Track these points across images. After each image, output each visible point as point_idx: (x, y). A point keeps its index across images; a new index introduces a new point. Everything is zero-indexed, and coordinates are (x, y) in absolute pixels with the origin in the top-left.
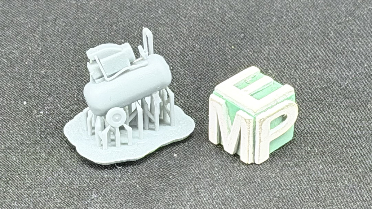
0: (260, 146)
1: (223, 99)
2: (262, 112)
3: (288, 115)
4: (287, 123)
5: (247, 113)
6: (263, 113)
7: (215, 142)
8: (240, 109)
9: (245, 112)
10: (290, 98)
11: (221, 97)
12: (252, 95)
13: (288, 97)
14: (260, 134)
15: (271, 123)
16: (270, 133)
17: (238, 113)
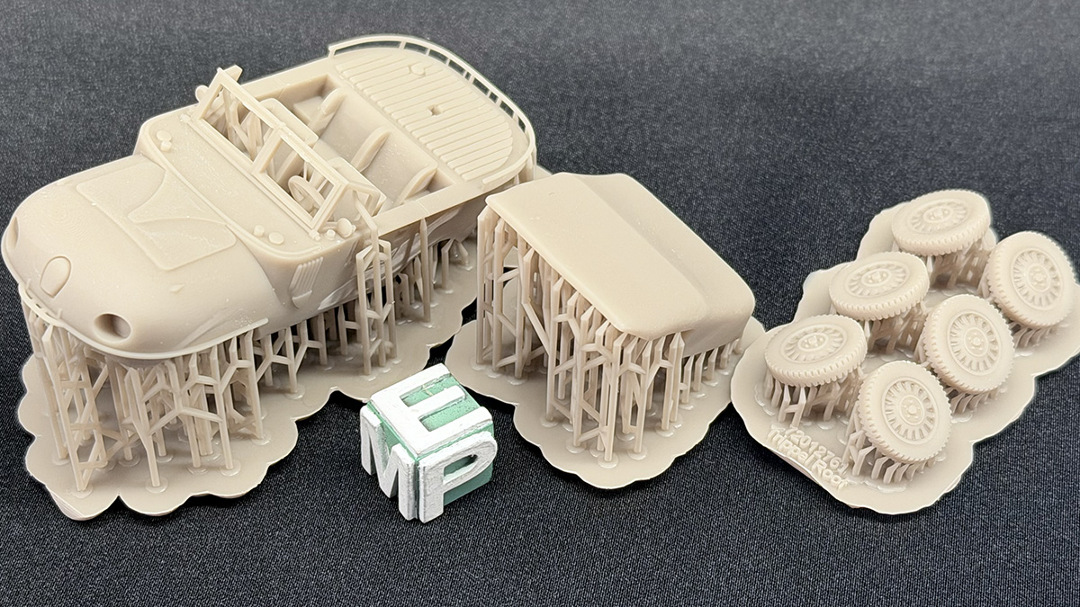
0: (425, 500)
1: (379, 418)
2: (431, 452)
3: (479, 456)
4: (476, 466)
5: (408, 451)
6: (434, 454)
7: (369, 470)
8: (397, 442)
9: (405, 448)
10: (485, 429)
11: (376, 412)
12: (421, 420)
13: (482, 427)
14: (425, 486)
15: (445, 468)
16: (445, 482)
17: (394, 448)
